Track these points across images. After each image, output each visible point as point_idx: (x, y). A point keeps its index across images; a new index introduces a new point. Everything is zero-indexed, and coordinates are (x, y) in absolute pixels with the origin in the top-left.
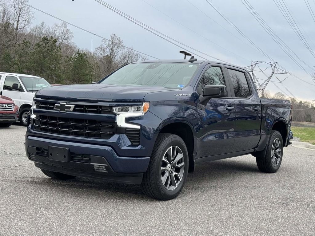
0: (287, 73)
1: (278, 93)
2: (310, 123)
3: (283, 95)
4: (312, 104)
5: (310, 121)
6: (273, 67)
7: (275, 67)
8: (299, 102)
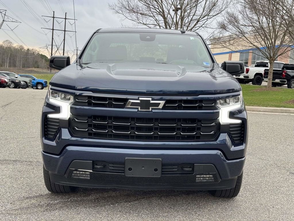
0: (17, 21)
1: (6, 40)
2: (38, 69)
3: (11, 43)
4: (38, 51)
5: (38, 68)
6: (3, 15)
7: (5, 15)
8: (26, 49)
